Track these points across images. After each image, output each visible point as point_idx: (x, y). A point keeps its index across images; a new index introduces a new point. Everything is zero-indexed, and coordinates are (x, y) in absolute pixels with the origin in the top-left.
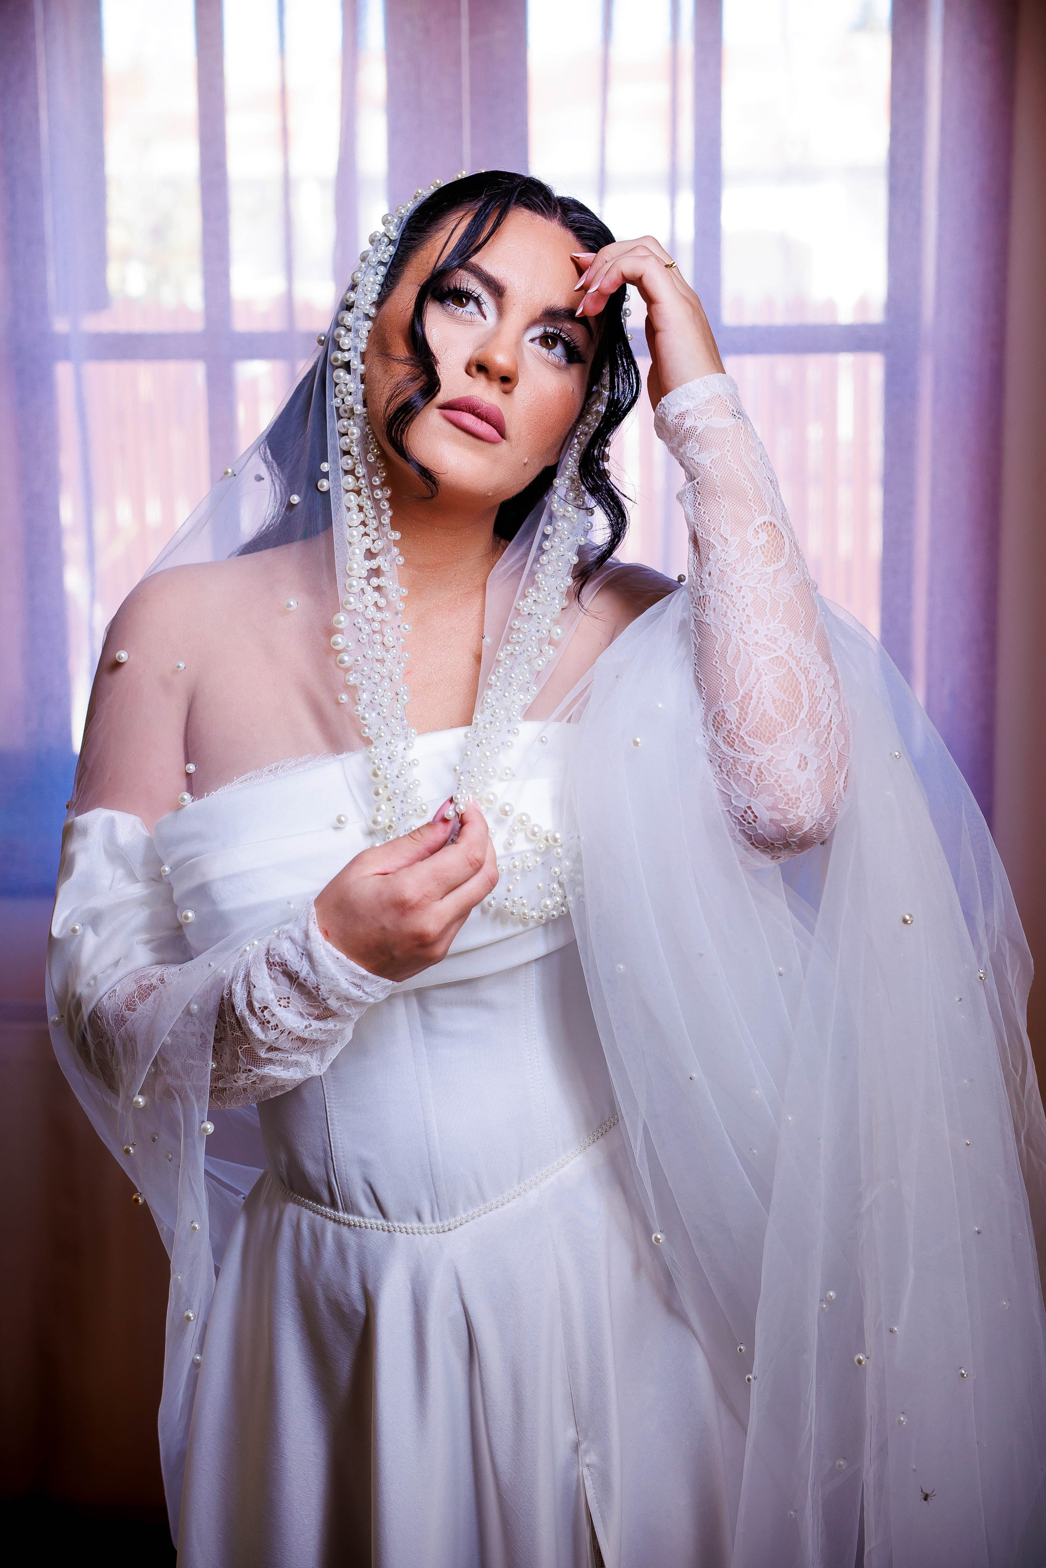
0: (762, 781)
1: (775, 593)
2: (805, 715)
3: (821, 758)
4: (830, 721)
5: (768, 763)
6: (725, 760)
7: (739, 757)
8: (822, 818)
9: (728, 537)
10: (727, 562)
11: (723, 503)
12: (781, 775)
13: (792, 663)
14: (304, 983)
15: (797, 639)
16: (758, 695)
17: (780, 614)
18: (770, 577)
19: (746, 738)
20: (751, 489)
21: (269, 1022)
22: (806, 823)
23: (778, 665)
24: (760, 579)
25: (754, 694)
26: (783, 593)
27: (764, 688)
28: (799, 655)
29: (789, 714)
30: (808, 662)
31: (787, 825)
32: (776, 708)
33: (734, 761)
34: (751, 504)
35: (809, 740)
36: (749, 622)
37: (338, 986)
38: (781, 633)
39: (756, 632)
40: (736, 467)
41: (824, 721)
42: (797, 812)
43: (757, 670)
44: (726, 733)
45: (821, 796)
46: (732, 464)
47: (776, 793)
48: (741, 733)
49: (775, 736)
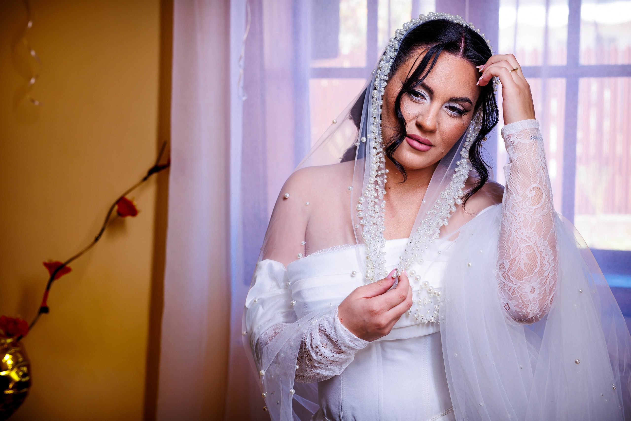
0: (514, 295)
1: (534, 218)
2: (537, 271)
3: (541, 289)
4: (549, 274)
5: (518, 288)
6: (501, 283)
7: (506, 283)
8: (538, 314)
9: (518, 191)
10: (516, 201)
11: (520, 176)
12: (522, 294)
13: (536, 249)
14: (332, 339)
15: (540, 239)
16: (518, 260)
17: (534, 227)
18: (533, 211)
19: (511, 276)
20: (532, 172)
21: (318, 353)
22: (530, 315)
23: (529, 249)
24: (528, 211)
25: (517, 259)
26: (537, 218)
27: (521, 257)
28: (539, 246)
29: (530, 270)
30: (543, 249)
31: (522, 314)
32: (525, 266)
33: (504, 284)
34: (531, 178)
35: (537, 281)
36: (520, 229)
37: (345, 342)
38: (533, 235)
39: (522, 233)
40: (527, 162)
41: (546, 274)
42: (527, 310)
43: (520, 249)
44: (503, 272)
45: (538, 305)
46: (526, 160)
47: (519, 301)
48: (509, 274)
49: (522, 278)
